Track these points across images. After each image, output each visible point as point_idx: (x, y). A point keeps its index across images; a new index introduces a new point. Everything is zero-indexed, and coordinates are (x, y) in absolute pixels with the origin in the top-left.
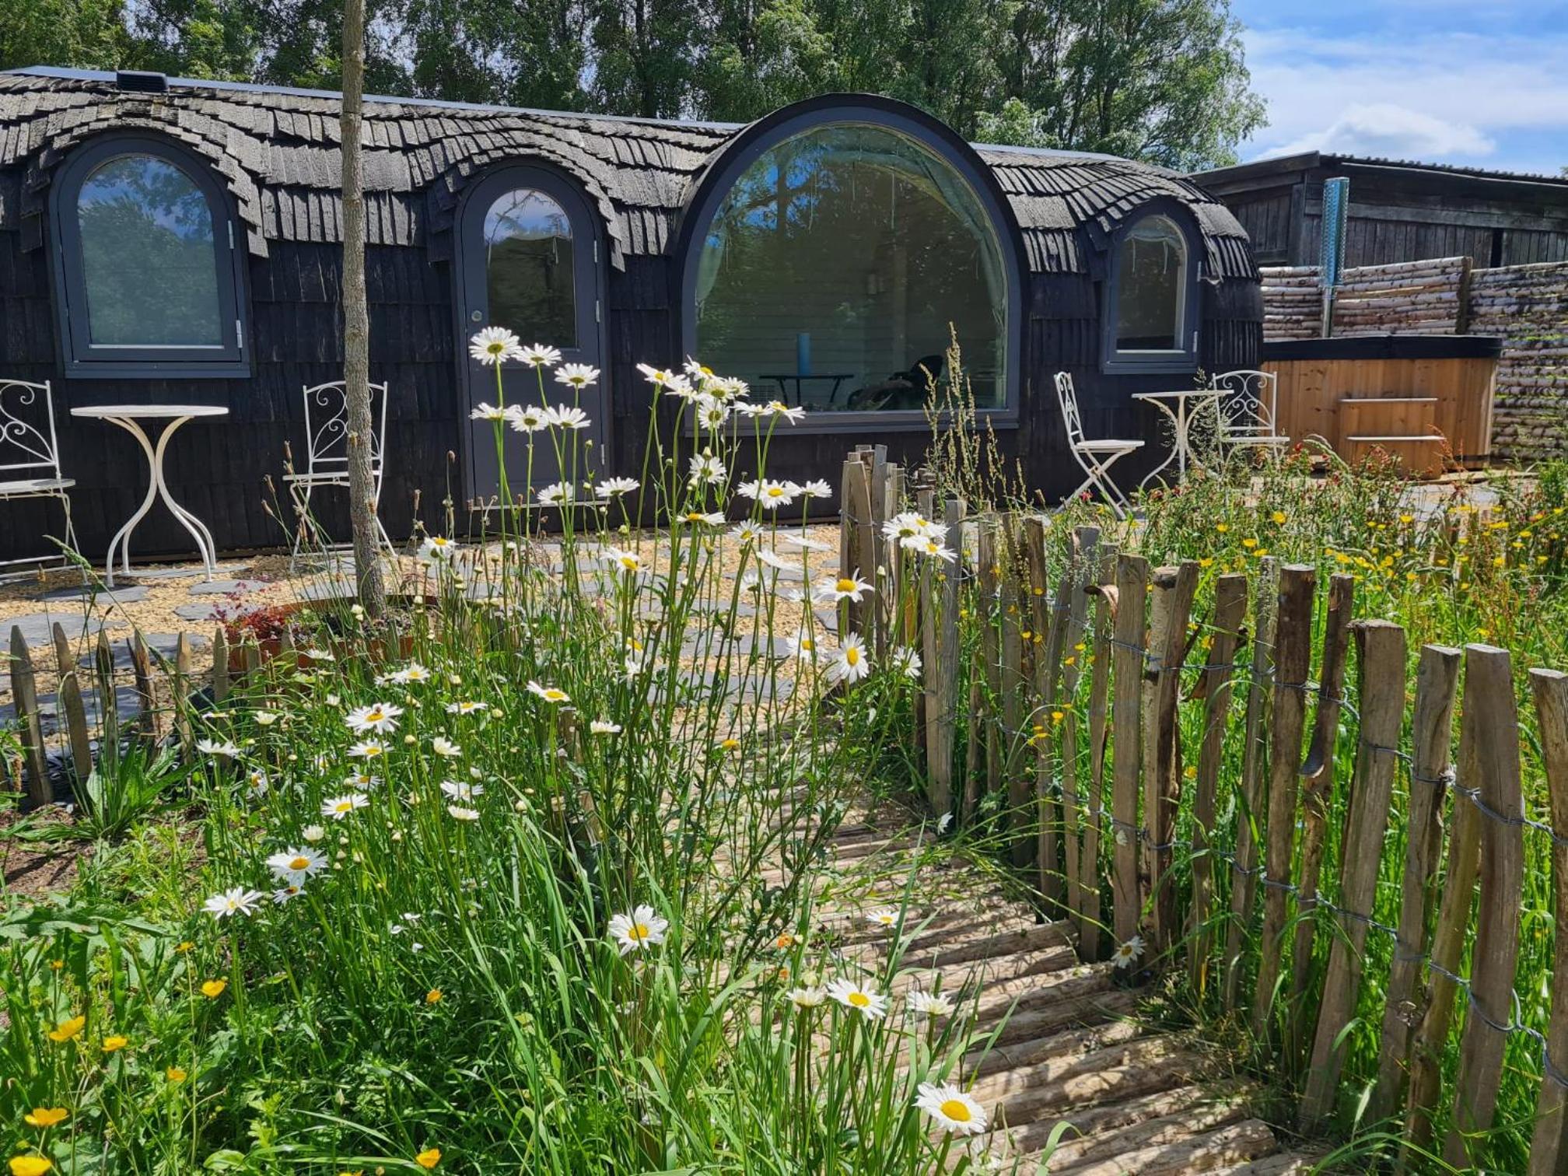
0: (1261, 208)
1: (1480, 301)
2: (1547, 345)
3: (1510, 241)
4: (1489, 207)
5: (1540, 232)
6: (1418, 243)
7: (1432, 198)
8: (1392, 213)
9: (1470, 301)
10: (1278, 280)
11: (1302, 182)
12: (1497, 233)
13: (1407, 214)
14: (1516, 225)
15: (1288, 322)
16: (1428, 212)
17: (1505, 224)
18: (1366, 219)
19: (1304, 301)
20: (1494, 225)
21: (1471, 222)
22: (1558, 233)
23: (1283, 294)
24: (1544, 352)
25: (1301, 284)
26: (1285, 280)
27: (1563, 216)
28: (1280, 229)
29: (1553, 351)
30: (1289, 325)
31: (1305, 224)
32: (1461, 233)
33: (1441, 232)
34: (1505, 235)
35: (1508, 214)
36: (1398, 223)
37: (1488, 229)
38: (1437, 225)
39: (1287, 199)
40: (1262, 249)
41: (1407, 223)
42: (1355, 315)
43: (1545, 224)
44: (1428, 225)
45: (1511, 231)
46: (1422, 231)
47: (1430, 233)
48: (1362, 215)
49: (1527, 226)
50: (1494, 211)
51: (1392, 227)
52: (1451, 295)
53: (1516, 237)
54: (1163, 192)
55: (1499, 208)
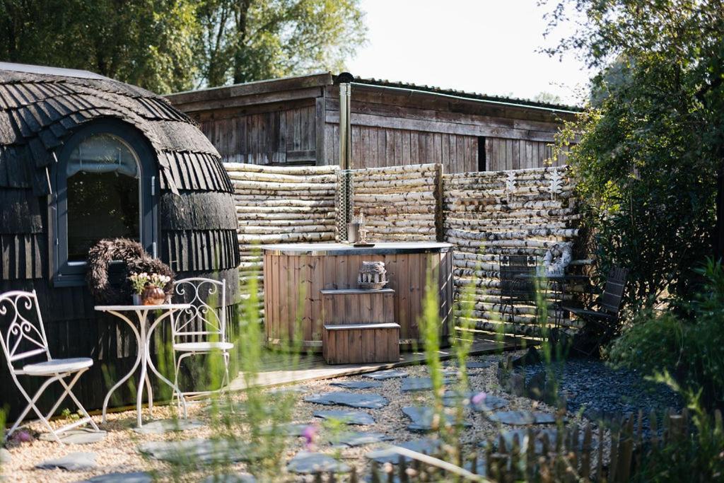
0: (296, 115)
1: (451, 200)
2: (496, 238)
3: (491, 146)
4: (473, 120)
5: (513, 140)
6: (421, 147)
7: (428, 112)
8: (397, 123)
9: (444, 199)
10: (303, 178)
11: (322, 96)
12: (481, 140)
13: (410, 124)
14: (494, 134)
15: (314, 213)
16: (425, 123)
17: (486, 133)
18: (377, 128)
19: (328, 195)
20: (478, 134)
21: (460, 132)
22: (526, 140)
23: (309, 189)
24: (495, 243)
25: (323, 181)
26: (310, 178)
27: (528, 128)
28: (310, 133)
29: (500, 242)
30: (317, 215)
31: (327, 131)
32: (453, 139)
33: (437, 138)
34: (487, 142)
35: (487, 126)
36: (403, 131)
37: (473, 137)
38: (434, 133)
39: (313, 109)
40: (299, 149)
41: (410, 131)
42: (368, 207)
43: (515, 134)
44: (427, 133)
45: (491, 138)
46: (423, 137)
47: (430, 139)
48: (373, 124)
49: (502, 135)
50: (476, 123)
51: (398, 134)
52: (429, 195)
53: (495, 142)
54: (108, 113)
55: (481, 121)
